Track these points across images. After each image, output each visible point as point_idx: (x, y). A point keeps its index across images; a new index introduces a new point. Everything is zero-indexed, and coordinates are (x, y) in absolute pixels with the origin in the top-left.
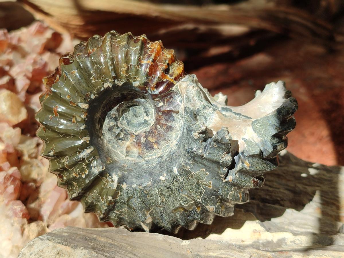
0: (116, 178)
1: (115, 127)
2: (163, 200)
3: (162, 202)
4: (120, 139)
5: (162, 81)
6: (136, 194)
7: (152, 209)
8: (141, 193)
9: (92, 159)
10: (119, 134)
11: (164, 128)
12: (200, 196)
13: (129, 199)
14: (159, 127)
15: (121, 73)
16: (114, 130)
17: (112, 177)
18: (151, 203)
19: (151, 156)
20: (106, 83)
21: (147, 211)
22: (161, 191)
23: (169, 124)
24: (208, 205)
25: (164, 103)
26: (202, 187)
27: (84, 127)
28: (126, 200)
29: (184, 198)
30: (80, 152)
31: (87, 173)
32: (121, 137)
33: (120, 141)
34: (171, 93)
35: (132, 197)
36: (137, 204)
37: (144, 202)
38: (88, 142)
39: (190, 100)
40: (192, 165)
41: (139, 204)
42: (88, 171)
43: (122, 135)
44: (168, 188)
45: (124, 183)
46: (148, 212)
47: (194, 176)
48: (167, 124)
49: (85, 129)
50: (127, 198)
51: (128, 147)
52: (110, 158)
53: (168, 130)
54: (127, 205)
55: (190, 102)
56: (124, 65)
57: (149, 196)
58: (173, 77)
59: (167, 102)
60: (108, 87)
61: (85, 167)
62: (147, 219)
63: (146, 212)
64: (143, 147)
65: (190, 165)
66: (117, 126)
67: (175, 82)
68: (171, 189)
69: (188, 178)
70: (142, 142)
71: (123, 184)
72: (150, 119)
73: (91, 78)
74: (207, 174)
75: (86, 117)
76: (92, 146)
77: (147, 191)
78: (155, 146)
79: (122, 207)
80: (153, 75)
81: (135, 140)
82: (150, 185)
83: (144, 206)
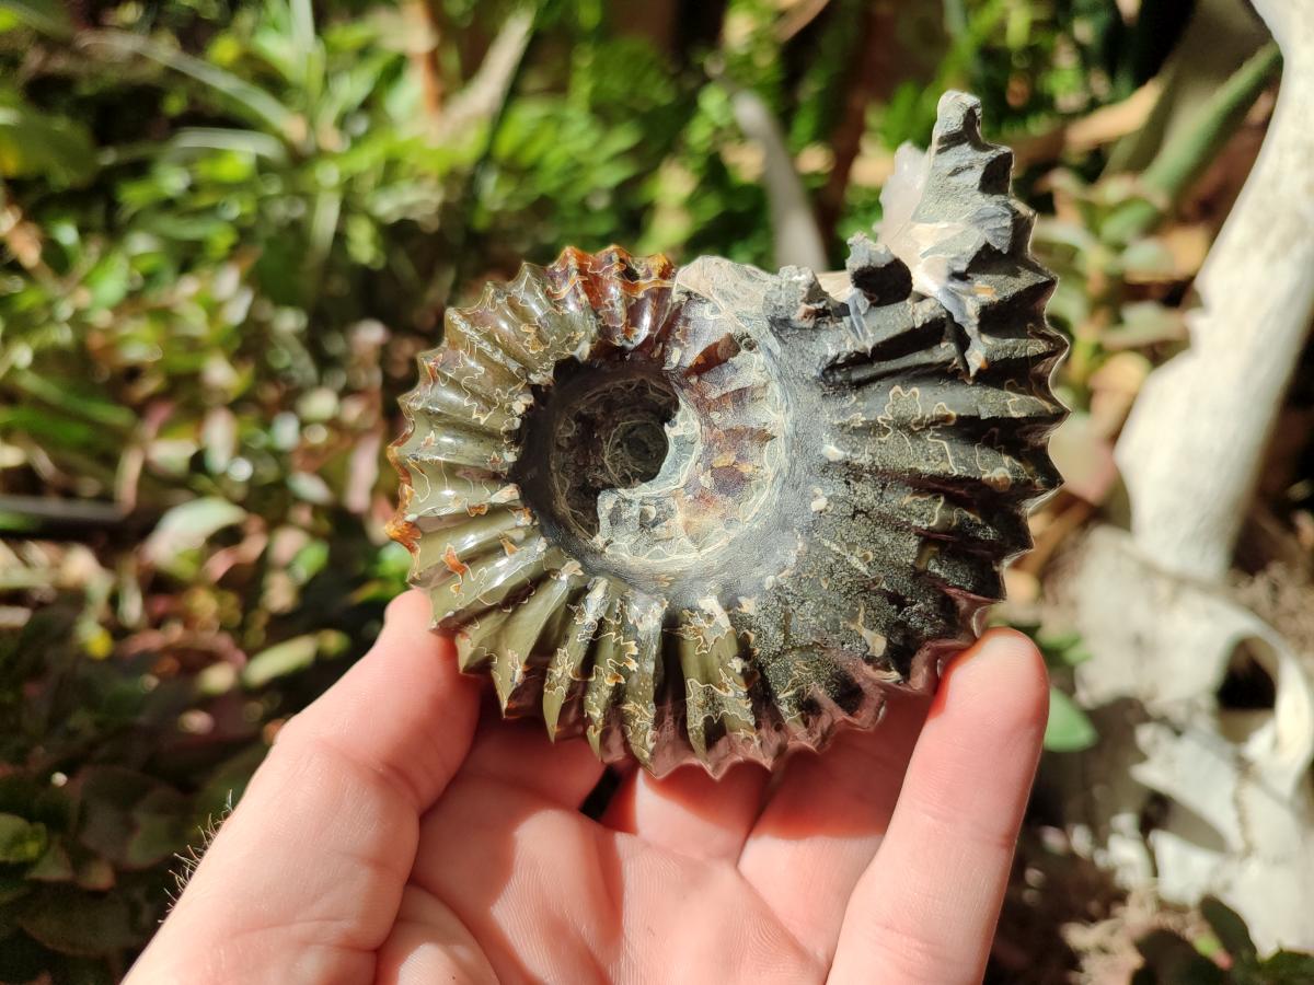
0: (711, 604)
1: (622, 505)
2: (866, 558)
3: (869, 564)
4: (654, 525)
5: (635, 300)
6: (789, 598)
7: (862, 609)
8: (799, 584)
9: (621, 606)
10: (643, 515)
11: (730, 406)
12: (948, 462)
13: (785, 629)
14: (715, 416)
15: (531, 351)
16: (625, 516)
17: (701, 611)
18: (846, 594)
19: (756, 501)
20: (514, 400)
21: (853, 622)
22: (843, 540)
23: (734, 387)
24: (984, 473)
25: (681, 345)
26: (932, 437)
27: (545, 545)
28: (780, 637)
29: (914, 506)
30: (581, 612)
31: (635, 651)
32: (652, 517)
33: (657, 529)
34: (678, 311)
35: (788, 617)
36: (814, 620)
37: (824, 602)
38: (581, 573)
39: (734, 295)
40: (860, 404)
41: (817, 616)
42: (633, 643)
43: (653, 512)
44: (853, 517)
45: (742, 600)
46: (860, 624)
47: (889, 423)
48: (728, 390)
49: (549, 546)
50: (778, 633)
51: (687, 525)
52: (663, 576)
53: (743, 404)
54: (793, 648)
55: (737, 298)
56: (524, 328)
57: (826, 579)
58: (655, 276)
59: (685, 339)
60: (529, 409)
61: (619, 641)
62: (870, 644)
63: (853, 627)
64: (719, 497)
65: (854, 408)
66: (625, 500)
67: (667, 283)
68: (862, 512)
69: (880, 443)
70: (708, 486)
71: (740, 606)
72: (686, 426)
73: (475, 416)
74: (914, 394)
75: (530, 518)
76: (597, 578)
77: (810, 572)
78: (746, 469)
79: (787, 668)
80: (606, 301)
81: (690, 496)
82: (806, 549)
83: (836, 614)
